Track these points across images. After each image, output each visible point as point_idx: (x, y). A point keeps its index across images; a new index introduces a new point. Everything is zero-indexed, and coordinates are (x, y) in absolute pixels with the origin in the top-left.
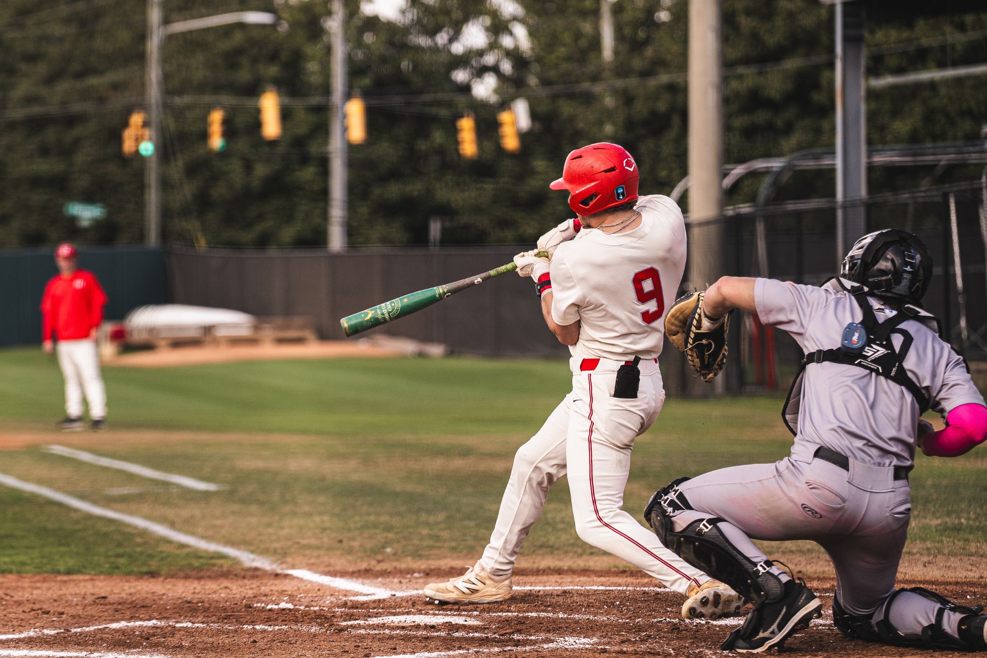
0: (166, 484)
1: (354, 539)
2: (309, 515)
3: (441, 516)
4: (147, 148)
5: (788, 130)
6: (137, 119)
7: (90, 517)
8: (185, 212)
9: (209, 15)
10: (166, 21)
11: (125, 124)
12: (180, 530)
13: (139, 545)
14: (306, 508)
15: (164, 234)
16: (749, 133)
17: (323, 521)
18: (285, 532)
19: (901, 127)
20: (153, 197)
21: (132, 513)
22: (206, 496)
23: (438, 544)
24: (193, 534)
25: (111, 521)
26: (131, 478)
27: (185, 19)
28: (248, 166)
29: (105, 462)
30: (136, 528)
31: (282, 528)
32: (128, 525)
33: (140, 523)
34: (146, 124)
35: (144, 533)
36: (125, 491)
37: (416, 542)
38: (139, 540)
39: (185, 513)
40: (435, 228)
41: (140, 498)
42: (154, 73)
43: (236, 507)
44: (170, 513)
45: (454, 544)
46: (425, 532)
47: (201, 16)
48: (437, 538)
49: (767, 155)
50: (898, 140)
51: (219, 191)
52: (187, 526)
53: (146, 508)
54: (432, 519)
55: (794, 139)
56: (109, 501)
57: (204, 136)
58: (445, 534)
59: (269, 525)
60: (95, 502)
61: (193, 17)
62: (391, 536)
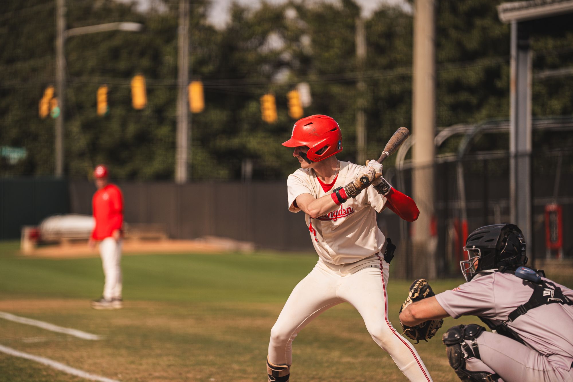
0: (64, 335)
1: (188, 372)
2: (159, 356)
3: (247, 357)
4: (56, 111)
5: (479, 106)
6: (49, 92)
7: (11, 358)
8: (81, 155)
9: (99, 24)
10: (69, 27)
11: (41, 95)
12: (72, 366)
13: (44, 376)
14: (158, 352)
15: (66, 169)
16: (455, 108)
17: (169, 360)
18: (144, 367)
19: (556, 104)
20: (59, 145)
21: (40, 355)
22: (90, 343)
23: (245, 376)
24: (81, 368)
25: (26, 360)
26: (40, 331)
27: (83, 26)
28: (124, 124)
29: (23, 320)
30: (43, 365)
31: (141, 364)
32: (38, 363)
33: (45, 361)
34: (55, 95)
35: (48, 368)
36: (36, 340)
37: (231, 374)
38: (44, 373)
39: (76, 354)
40: (248, 168)
41: (46, 345)
42: (60, 62)
43: (110, 351)
44: (66, 354)
45: (255, 376)
46: (236, 367)
47: (93, 24)
48: (244, 372)
49: (465, 122)
50: (553, 112)
51: (106, 140)
52: (78, 363)
53: (49, 351)
54: (242, 359)
55: (484, 112)
56: (24, 347)
57: (95, 105)
58: (250, 369)
59: (133, 362)
60: (15, 348)
61: (88, 25)
62: (214, 370)
